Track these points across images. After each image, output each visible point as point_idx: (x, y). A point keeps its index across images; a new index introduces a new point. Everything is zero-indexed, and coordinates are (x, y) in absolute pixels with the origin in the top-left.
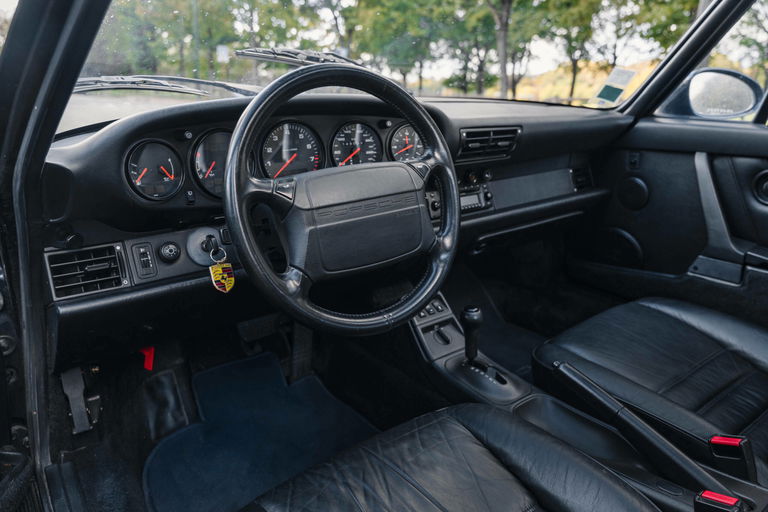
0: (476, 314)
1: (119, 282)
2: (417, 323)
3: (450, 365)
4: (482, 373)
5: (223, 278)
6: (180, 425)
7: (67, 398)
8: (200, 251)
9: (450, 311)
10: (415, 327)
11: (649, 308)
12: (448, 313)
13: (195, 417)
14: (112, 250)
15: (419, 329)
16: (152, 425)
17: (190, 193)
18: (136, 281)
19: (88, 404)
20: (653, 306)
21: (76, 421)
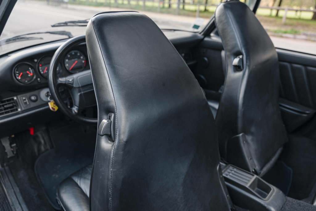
1: (17, 110)
5: (54, 106)
6: (46, 150)
7: (4, 147)
8: (45, 97)
13: (52, 147)
14: (13, 99)
16: (36, 150)
17: (39, 79)
18: (23, 109)
19: (11, 147)
21: (8, 153)
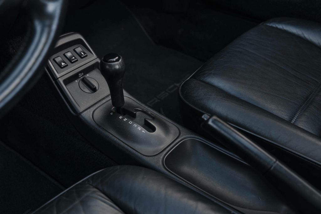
0: (117, 64)
2: (58, 75)
3: (98, 114)
4: (130, 122)
9: (95, 56)
10: (56, 79)
11: (277, 28)
12: (93, 58)
15: (61, 81)
20: (280, 26)
